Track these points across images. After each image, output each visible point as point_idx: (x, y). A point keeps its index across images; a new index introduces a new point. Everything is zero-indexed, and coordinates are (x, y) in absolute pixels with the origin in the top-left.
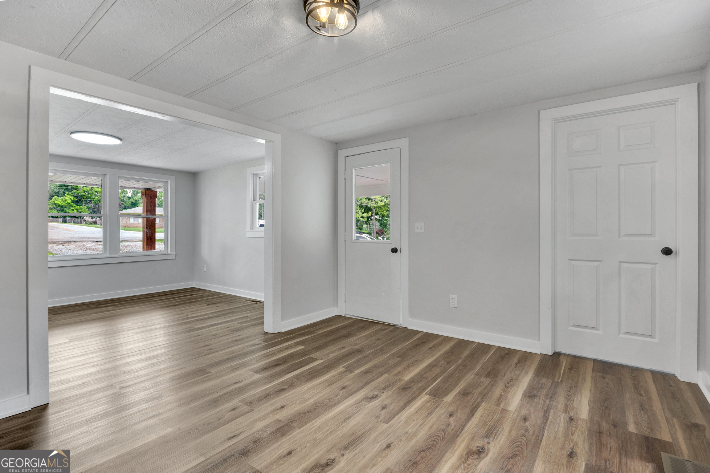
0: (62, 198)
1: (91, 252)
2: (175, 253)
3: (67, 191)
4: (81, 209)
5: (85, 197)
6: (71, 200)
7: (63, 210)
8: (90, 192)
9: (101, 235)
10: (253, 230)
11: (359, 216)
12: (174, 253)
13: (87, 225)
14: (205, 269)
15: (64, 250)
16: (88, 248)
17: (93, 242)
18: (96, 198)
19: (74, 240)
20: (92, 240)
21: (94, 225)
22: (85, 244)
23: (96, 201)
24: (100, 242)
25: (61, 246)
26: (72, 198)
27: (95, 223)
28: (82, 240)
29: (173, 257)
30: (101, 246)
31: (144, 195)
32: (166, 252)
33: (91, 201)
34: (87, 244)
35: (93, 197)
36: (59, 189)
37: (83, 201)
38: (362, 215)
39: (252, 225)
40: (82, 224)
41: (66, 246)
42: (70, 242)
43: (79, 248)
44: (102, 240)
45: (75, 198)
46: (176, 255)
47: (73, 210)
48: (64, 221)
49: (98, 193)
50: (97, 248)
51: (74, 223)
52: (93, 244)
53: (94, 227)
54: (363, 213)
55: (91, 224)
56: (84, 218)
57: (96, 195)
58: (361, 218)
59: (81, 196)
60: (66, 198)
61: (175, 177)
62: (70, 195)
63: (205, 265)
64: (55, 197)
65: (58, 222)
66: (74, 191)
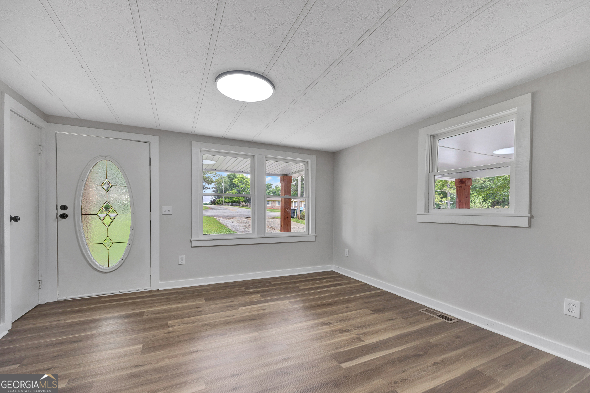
0: (231, 192)
1: (244, 224)
2: (316, 235)
3: (233, 188)
4: (240, 198)
5: (242, 191)
6: (235, 193)
7: (231, 199)
8: (245, 188)
9: (250, 214)
10: (428, 212)
11: (438, 200)
12: (314, 234)
13: (243, 207)
14: (347, 254)
15: (229, 223)
16: (243, 222)
17: (245, 218)
18: (248, 191)
19: (235, 216)
20: (245, 216)
21: (246, 207)
22: (241, 219)
23: (247, 193)
24: (249, 218)
25: (228, 220)
26: (235, 191)
27: (247, 206)
28: (239, 216)
29: (313, 239)
30: (250, 221)
31: (282, 181)
32: (306, 234)
33: (245, 193)
34: (242, 219)
35: (246, 191)
36: (229, 187)
37: (241, 193)
38: (441, 200)
39: (427, 206)
40: (240, 207)
41: (231, 220)
42: (233, 218)
43: (238, 222)
44: (251, 216)
45: (237, 192)
46: (316, 236)
47: (236, 199)
48: (232, 205)
49: (248, 189)
50: (247, 222)
51: (236, 206)
52: (246, 219)
53: (246, 208)
54: (442, 198)
55: (245, 207)
56: (242, 203)
57: (247, 190)
58: (440, 203)
59: (240, 190)
60: (233, 192)
61: (316, 156)
62: (235, 190)
63: (347, 250)
64: (228, 191)
65: (229, 205)
66: (236, 188)
